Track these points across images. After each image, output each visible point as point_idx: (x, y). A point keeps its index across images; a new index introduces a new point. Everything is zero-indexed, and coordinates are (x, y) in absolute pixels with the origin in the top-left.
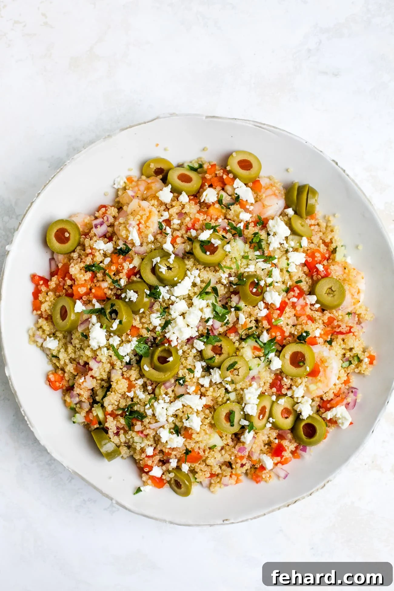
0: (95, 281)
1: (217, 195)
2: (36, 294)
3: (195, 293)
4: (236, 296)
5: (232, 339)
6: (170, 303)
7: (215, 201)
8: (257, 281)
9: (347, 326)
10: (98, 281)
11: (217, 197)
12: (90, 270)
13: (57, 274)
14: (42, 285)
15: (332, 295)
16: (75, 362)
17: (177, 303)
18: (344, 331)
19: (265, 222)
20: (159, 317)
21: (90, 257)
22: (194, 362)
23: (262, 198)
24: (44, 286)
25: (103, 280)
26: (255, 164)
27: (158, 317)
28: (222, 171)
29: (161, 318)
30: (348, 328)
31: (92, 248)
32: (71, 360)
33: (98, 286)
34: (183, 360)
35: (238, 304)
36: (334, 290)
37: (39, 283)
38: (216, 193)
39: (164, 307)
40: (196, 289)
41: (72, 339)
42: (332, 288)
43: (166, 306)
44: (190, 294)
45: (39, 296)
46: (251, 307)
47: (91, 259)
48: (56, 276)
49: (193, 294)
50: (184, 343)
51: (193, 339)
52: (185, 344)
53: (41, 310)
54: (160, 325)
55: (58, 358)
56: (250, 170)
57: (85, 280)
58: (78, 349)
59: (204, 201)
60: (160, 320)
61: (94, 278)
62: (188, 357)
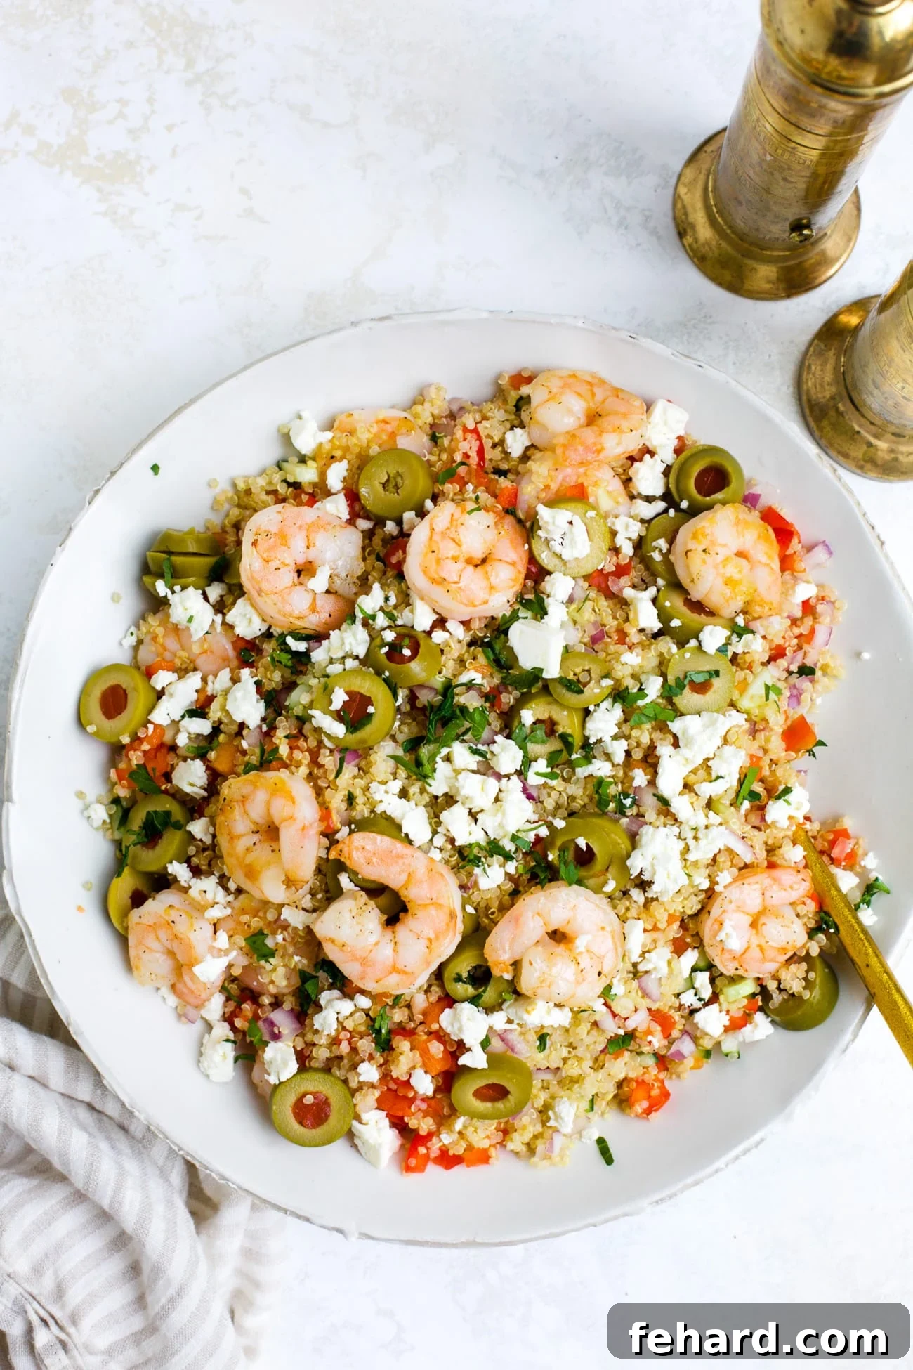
0: (412, 1025)
1: (189, 760)
2: (448, 1160)
3: (423, 791)
4: (419, 696)
5: (514, 698)
6: (450, 847)
7: (202, 764)
8: (385, 646)
9: (465, 440)
10: (411, 1019)
11: (193, 759)
12: (389, 1041)
13: (402, 1118)
14: (428, 1149)
15: (399, 480)
16: (602, 1057)
17: (448, 830)
18: (476, 445)
19: (242, 645)
20: (484, 869)
21: (357, 1041)
22: (578, 779)
23: (188, 658)
24: (429, 1144)
25: (409, 1006)
26: (111, 681)
27: (485, 872)
28: (131, 753)
29: (486, 865)
30: (469, 436)
31: (336, 1041)
32: (596, 1067)
33: (421, 1017)
34: (574, 804)
35: (436, 689)
36: (386, 478)
37: (425, 1154)
38: (181, 764)
39: (460, 860)
40: (414, 789)
41: (548, 1068)
42: (383, 481)
43: (457, 856)
44: (424, 803)
45: (454, 1155)
46: (444, 658)
47: (362, 1040)
48: (406, 1119)
49: (425, 795)
50: (537, 807)
51: (528, 787)
52: (539, 804)
53: (486, 1146)
54: (503, 866)
55: (595, 1097)
56: (125, 691)
57: (411, 1050)
58: (570, 1052)
59: (205, 789)
60: (489, 866)
61: (404, 1029)
62: (566, 793)
